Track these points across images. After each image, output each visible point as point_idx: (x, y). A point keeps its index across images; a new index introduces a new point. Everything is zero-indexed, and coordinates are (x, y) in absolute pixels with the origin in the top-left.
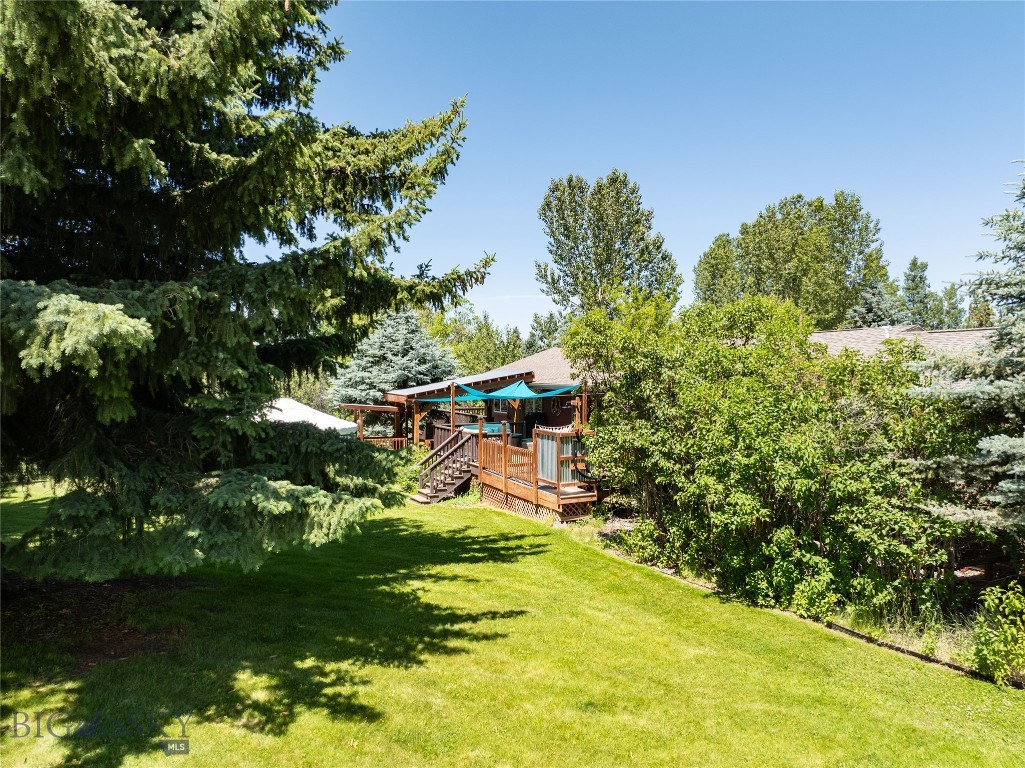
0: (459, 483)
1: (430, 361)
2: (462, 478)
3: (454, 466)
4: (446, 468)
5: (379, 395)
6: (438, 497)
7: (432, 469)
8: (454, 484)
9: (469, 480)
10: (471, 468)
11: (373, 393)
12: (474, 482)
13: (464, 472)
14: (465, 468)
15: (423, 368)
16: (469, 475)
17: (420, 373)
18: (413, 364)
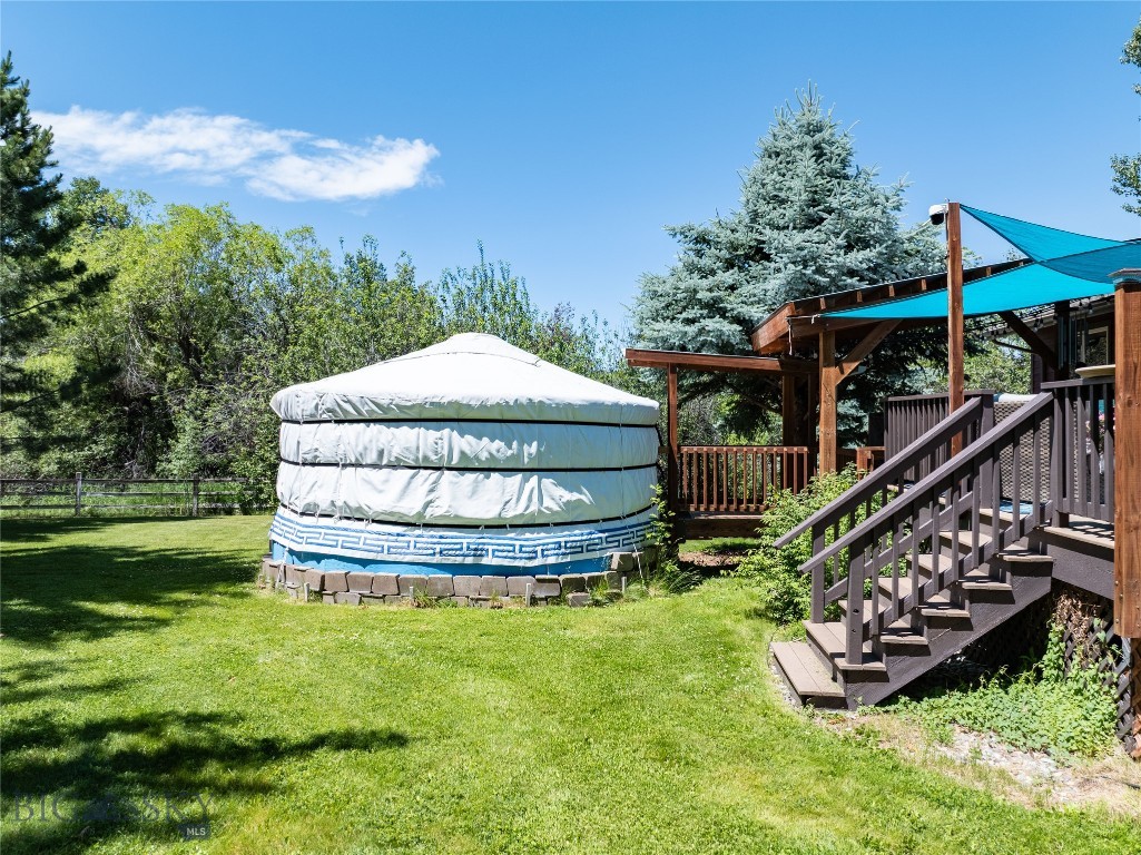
0: (987, 619)
1: (879, 241)
2: (1005, 598)
3: (966, 538)
4: (925, 547)
5: (730, 330)
6: (881, 677)
7: (856, 548)
8: (964, 624)
9: (1040, 612)
10: (1053, 554)
11: (715, 324)
12: (1065, 621)
13: (1019, 569)
14: (1017, 549)
15: (856, 258)
16: (1042, 587)
17: (851, 273)
18: (826, 248)
